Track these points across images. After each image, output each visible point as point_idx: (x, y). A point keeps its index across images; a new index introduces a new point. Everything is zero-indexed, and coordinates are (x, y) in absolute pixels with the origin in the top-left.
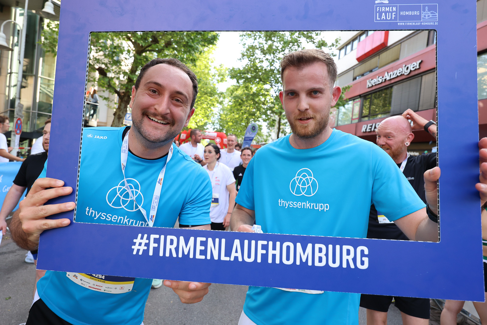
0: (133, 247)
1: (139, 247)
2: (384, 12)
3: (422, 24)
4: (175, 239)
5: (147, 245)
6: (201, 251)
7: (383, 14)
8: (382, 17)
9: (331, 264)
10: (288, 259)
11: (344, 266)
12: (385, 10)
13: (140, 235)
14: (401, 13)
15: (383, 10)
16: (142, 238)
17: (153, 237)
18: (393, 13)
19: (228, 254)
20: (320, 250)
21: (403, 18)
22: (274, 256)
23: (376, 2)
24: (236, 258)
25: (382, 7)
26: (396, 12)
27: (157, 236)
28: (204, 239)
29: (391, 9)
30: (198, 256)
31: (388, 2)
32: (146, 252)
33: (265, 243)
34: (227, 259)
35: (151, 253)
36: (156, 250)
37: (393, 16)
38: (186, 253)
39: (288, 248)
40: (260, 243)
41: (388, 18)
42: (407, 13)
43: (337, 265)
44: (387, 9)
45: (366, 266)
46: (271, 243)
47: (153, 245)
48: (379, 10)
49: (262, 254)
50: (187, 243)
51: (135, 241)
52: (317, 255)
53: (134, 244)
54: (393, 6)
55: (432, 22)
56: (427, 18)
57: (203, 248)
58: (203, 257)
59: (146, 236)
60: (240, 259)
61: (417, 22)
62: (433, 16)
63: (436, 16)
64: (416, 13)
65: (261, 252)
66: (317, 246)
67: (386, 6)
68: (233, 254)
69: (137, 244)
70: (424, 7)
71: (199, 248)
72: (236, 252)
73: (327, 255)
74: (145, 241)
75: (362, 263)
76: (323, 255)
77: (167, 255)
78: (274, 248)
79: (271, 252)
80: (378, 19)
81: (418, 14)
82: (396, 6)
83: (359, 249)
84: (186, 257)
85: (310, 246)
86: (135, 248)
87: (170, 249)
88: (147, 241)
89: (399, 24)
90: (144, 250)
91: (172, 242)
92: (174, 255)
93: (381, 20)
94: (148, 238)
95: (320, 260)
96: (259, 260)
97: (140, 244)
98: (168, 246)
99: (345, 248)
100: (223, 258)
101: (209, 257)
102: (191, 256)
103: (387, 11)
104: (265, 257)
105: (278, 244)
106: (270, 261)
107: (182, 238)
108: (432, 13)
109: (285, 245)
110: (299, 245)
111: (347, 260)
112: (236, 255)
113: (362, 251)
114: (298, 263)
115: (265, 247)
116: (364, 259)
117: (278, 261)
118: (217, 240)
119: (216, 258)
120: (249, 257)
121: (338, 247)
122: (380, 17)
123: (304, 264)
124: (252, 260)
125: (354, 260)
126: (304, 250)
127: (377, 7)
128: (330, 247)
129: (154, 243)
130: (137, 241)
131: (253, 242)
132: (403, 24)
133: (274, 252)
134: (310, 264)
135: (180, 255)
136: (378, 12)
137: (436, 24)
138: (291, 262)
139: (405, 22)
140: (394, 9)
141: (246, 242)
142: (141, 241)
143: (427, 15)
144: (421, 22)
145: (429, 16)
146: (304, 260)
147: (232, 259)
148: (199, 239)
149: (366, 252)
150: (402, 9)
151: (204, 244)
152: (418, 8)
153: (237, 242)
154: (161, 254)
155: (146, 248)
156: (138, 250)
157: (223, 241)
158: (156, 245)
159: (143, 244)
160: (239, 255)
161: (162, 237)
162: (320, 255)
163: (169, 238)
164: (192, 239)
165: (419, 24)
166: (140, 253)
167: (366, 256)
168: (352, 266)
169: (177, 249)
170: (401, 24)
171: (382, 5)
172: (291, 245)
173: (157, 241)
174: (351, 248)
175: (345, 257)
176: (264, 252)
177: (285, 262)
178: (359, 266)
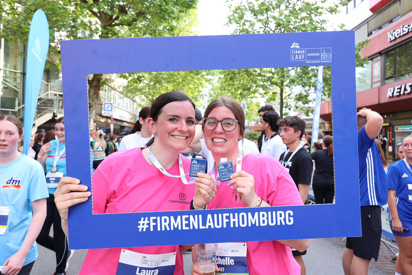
0: (139, 227)
1: (143, 227)
2: (296, 54)
3: (322, 62)
4: (167, 218)
5: (149, 224)
6: (186, 224)
7: (296, 55)
8: (296, 58)
9: (270, 224)
10: (243, 223)
11: (279, 224)
12: (297, 52)
13: (142, 218)
14: (308, 55)
15: (296, 52)
16: (144, 220)
17: (152, 218)
18: (303, 55)
19: (204, 224)
20: (263, 216)
21: (309, 58)
22: (234, 222)
23: (292, 47)
24: (210, 226)
25: (295, 50)
26: (305, 54)
27: (155, 218)
28: (187, 216)
29: (301, 52)
30: (184, 228)
31: (299, 47)
32: (148, 229)
33: (228, 214)
34: (204, 227)
35: (152, 229)
36: (155, 227)
37: (303, 57)
38: (176, 227)
39: (243, 216)
40: (225, 215)
41: (299, 59)
42: (312, 55)
43: (274, 224)
44: (299, 52)
45: (292, 223)
46: (231, 215)
47: (152, 224)
48: (294, 53)
49: (227, 222)
50: (176, 220)
51: (139, 222)
52: (261, 219)
53: (139, 224)
54: (302, 50)
55: (328, 60)
56: (324, 57)
57: (187, 222)
58: (188, 228)
59: (147, 218)
60: (212, 227)
61: (319, 61)
62: (328, 56)
63: (330, 56)
64: (317, 54)
65: (225, 221)
66: (261, 213)
67: (298, 50)
68: (208, 224)
69: (141, 224)
70: (323, 50)
71: (185, 222)
72: (210, 222)
73: (267, 218)
74: (146, 222)
75: (290, 221)
76: (265, 218)
77: (163, 229)
78: (234, 218)
79: (232, 220)
80: (293, 59)
81: (319, 55)
82: (305, 50)
83: (287, 212)
84: (176, 229)
85: (256, 214)
86: (140, 227)
87: (165, 226)
88: (148, 222)
89: (307, 62)
90: (146, 228)
91: (165, 221)
92: (168, 229)
93: (295, 60)
94: (149, 220)
95: (264, 222)
96: (225, 226)
97: (143, 224)
98: (163, 224)
99: (279, 213)
100: (201, 227)
101: (191, 228)
102: (180, 228)
103: (299, 53)
104: (228, 224)
105: (236, 214)
106: (232, 226)
107: (172, 218)
108: (327, 54)
109: (241, 214)
110: (249, 214)
111: (280, 220)
112: (210, 224)
113: (289, 214)
114: (250, 225)
115: (228, 217)
116: (290, 218)
117: (237, 226)
118: (196, 216)
119: (196, 227)
120: (218, 225)
121: (274, 213)
122: (294, 58)
123: (254, 226)
124: (220, 226)
125: (285, 220)
126: (253, 216)
127: (292, 50)
128: (269, 213)
129: (153, 222)
130: (141, 222)
131: (220, 215)
132: (310, 62)
133: (234, 220)
134: (257, 225)
135: (172, 229)
136: (292, 54)
137: (330, 61)
138: (245, 225)
139: (311, 61)
140: (304, 52)
141: (215, 215)
142: (144, 222)
143: (324, 56)
144: (321, 61)
145: (326, 56)
146: (253, 223)
147: (207, 227)
148: (184, 217)
149: (292, 214)
150: (308, 52)
151: (186, 219)
152: (318, 51)
153: (209, 216)
154: (159, 229)
155: (148, 226)
156: (143, 229)
157: (200, 216)
158: (155, 224)
159: (145, 224)
160: (211, 224)
161: (159, 218)
162: (264, 219)
163: (163, 218)
164: (179, 217)
165: (319, 62)
166: (144, 230)
167: (291, 216)
168: (284, 224)
169: (169, 225)
170: (308, 62)
171: (295, 49)
172: (245, 214)
173: (155, 221)
174: (282, 213)
175: (279, 218)
176: (228, 220)
177: (241, 225)
178: (288, 223)
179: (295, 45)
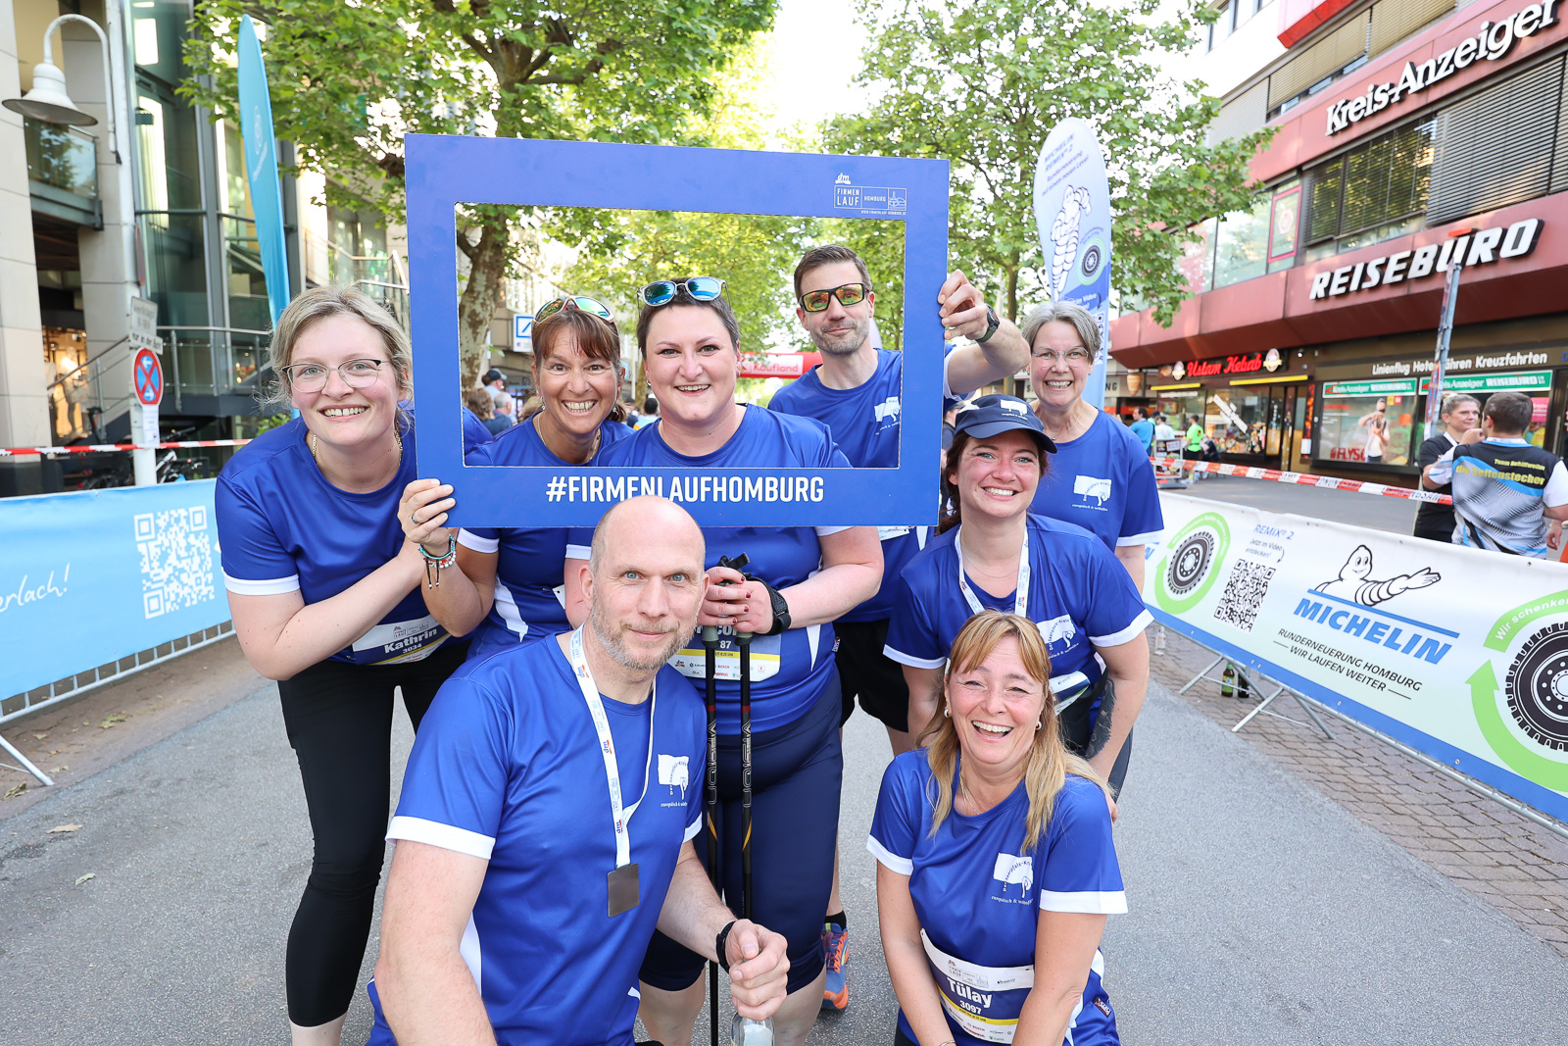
0: (548, 493)
1: (556, 493)
2: (845, 196)
3: (889, 213)
4: (600, 480)
5: (566, 489)
7: (844, 198)
9: (783, 498)
10: (736, 496)
11: (798, 499)
12: (847, 193)
13: (555, 479)
14: (865, 198)
15: (845, 193)
16: (558, 482)
17: (572, 479)
18: (856, 198)
20: (772, 484)
21: (867, 204)
22: (720, 493)
23: (837, 182)
25: (843, 188)
27: (578, 479)
28: (636, 479)
29: (854, 191)
31: (850, 183)
32: (565, 498)
33: (709, 479)
35: (572, 499)
36: (578, 495)
37: (856, 202)
38: (615, 496)
39: (736, 483)
40: (704, 480)
41: (850, 203)
43: (790, 498)
44: (850, 191)
45: (820, 498)
46: (716, 479)
47: (572, 489)
48: (839, 193)
49: (706, 492)
50: (615, 484)
51: (549, 485)
52: (768, 489)
53: (549, 489)
54: (856, 189)
55: (900, 211)
56: (894, 205)
57: (636, 489)
59: (563, 479)
61: (883, 211)
62: (900, 203)
63: (904, 203)
64: (882, 199)
65: (704, 489)
66: (768, 480)
67: (848, 188)
68: (673, 494)
69: (553, 489)
70: (891, 191)
71: (631, 489)
72: (676, 491)
73: (779, 489)
74: (562, 485)
75: (817, 495)
76: (774, 489)
77: (593, 499)
78: (720, 485)
79: (716, 489)
80: (837, 204)
81: (884, 200)
82: (860, 189)
83: (814, 480)
85: (760, 480)
86: (551, 494)
87: (596, 493)
88: (565, 485)
89: (862, 212)
90: (562, 496)
91: (597, 484)
92: (601, 499)
93: (842, 205)
94: (566, 481)
95: (771, 494)
96: (703, 499)
97: (557, 489)
98: (593, 489)
99: (798, 480)
103: (850, 193)
104: (709, 495)
105: (724, 479)
106: (715, 499)
107: (609, 479)
108: (899, 200)
109: (732, 480)
110: (748, 480)
111: (801, 493)
112: (676, 494)
113: (817, 482)
114: (747, 499)
115: (709, 484)
116: (819, 490)
117: (724, 499)
118: (652, 479)
120: (691, 496)
121: (791, 479)
122: (842, 200)
123: (754, 500)
124: (695, 498)
125: (808, 492)
126: (754, 484)
127: (837, 188)
128: (783, 480)
129: (574, 486)
130: (553, 485)
131: (695, 479)
132: (867, 212)
133: (720, 489)
134: (760, 499)
135: (609, 499)
136: (837, 195)
137: (904, 214)
138: (739, 498)
139: (869, 210)
140: (858, 191)
141: (687, 479)
142: (557, 485)
144: (888, 211)
145: (896, 203)
146: (754, 496)
148: (630, 479)
149: (821, 484)
150: (866, 192)
151: (634, 484)
152: (883, 193)
153: (676, 481)
154: (585, 499)
155: (564, 493)
156: (555, 496)
157: (660, 479)
158: (577, 489)
159: (560, 489)
160: (679, 494)
161: (584, 479)
162: (772, 489)
163: (593, 479)
164: (622, 479)
165: (884, 213)
166: (558, 499)
167: (820, 487)
168: (806, 499)
169: (604, 492)
171: (843, 184)
172: (739, 480)
173: (578, 484)
174: (805, 480)
175: (798, 490)
176: (709, 489)
177: (732, 498)
178: (813, 498)
179: (843, 179)
